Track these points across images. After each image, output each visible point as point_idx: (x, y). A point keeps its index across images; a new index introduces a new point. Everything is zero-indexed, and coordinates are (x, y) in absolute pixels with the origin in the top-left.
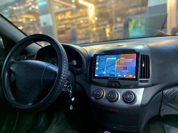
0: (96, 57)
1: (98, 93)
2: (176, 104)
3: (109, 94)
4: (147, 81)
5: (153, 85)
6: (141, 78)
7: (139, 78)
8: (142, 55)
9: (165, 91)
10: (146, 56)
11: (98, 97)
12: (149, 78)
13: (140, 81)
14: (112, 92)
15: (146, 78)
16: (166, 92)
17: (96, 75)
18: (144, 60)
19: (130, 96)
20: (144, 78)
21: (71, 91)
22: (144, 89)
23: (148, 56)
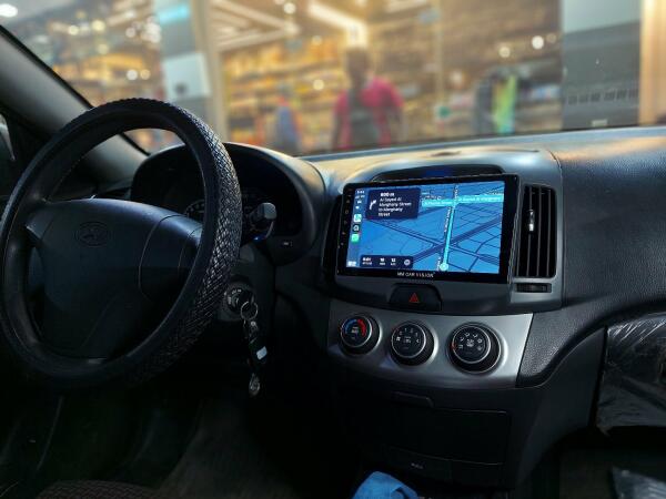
0: (353, 194)
1: (355, 331)
2: (657, 381)
3: (397, 335)
4: (545, 285)
5: (565, 302)
6: (523, 274)
7: (515, 275)
8: (527, 188)
9: (616, 330)
10: (545, 190)
11: (356, 346)
12: (552, 274)
13: (518, 284)
14: (409, 327)
15: (542, 275)
16: (618, 332)
17: (351, 264)
18: (535, 208)
19: (476, 344)
20: (533, 275)
21: (253, 324)
22: (530, 316)
23: (553, 193)
